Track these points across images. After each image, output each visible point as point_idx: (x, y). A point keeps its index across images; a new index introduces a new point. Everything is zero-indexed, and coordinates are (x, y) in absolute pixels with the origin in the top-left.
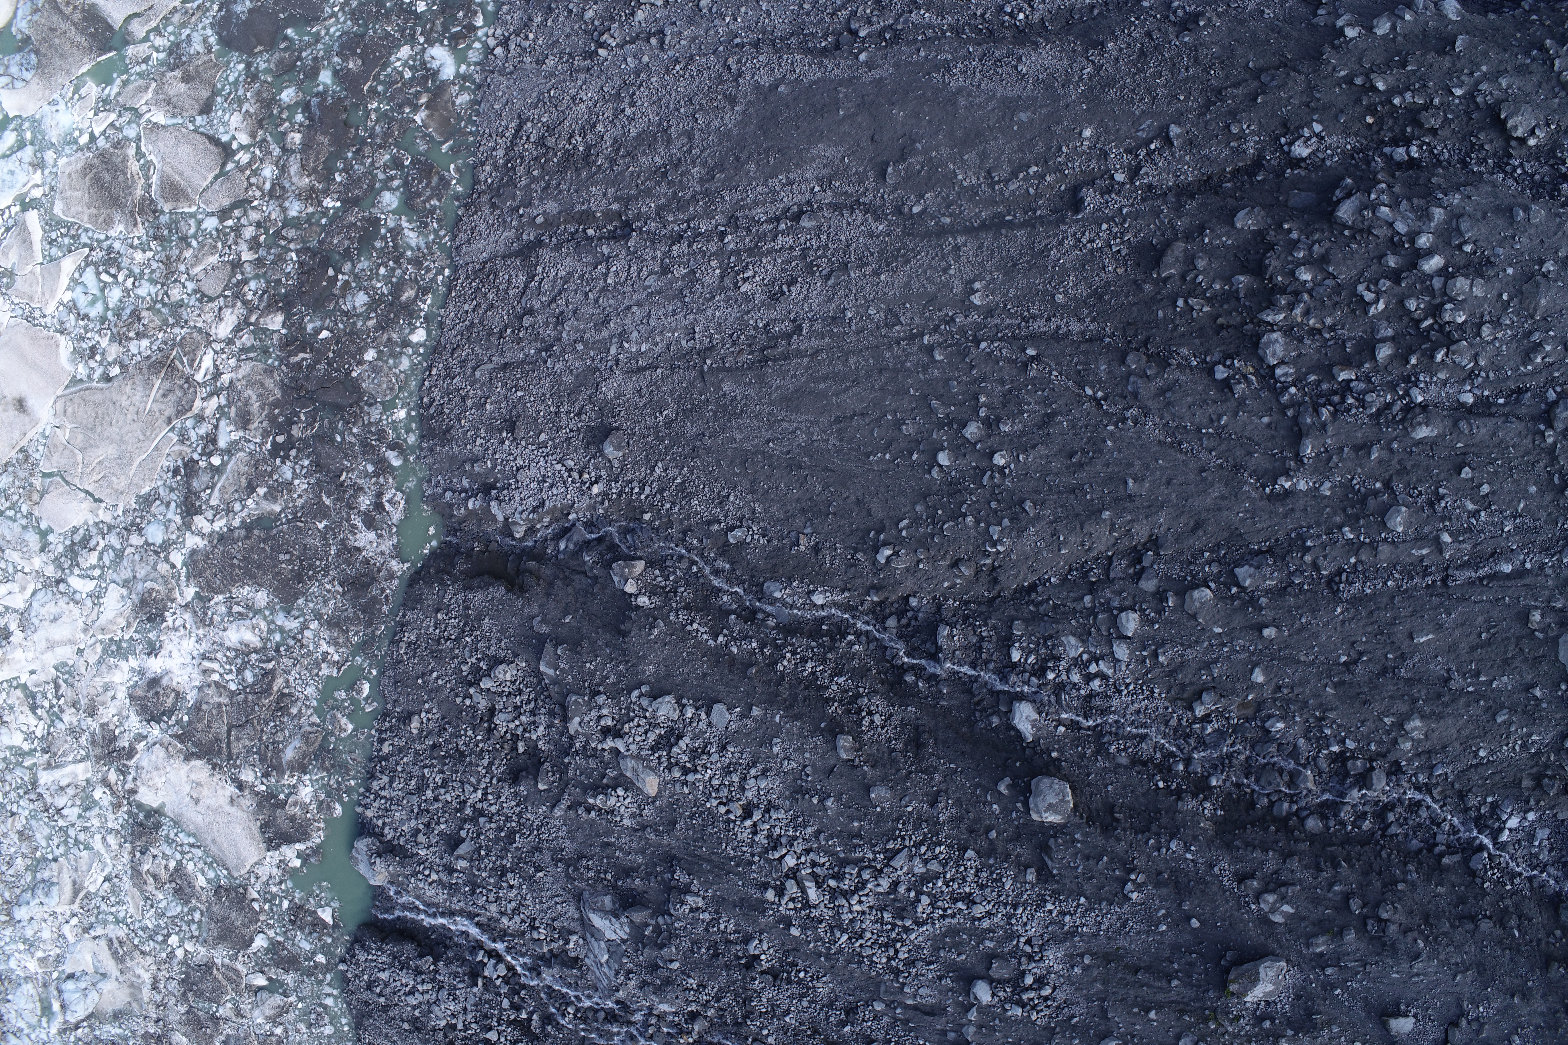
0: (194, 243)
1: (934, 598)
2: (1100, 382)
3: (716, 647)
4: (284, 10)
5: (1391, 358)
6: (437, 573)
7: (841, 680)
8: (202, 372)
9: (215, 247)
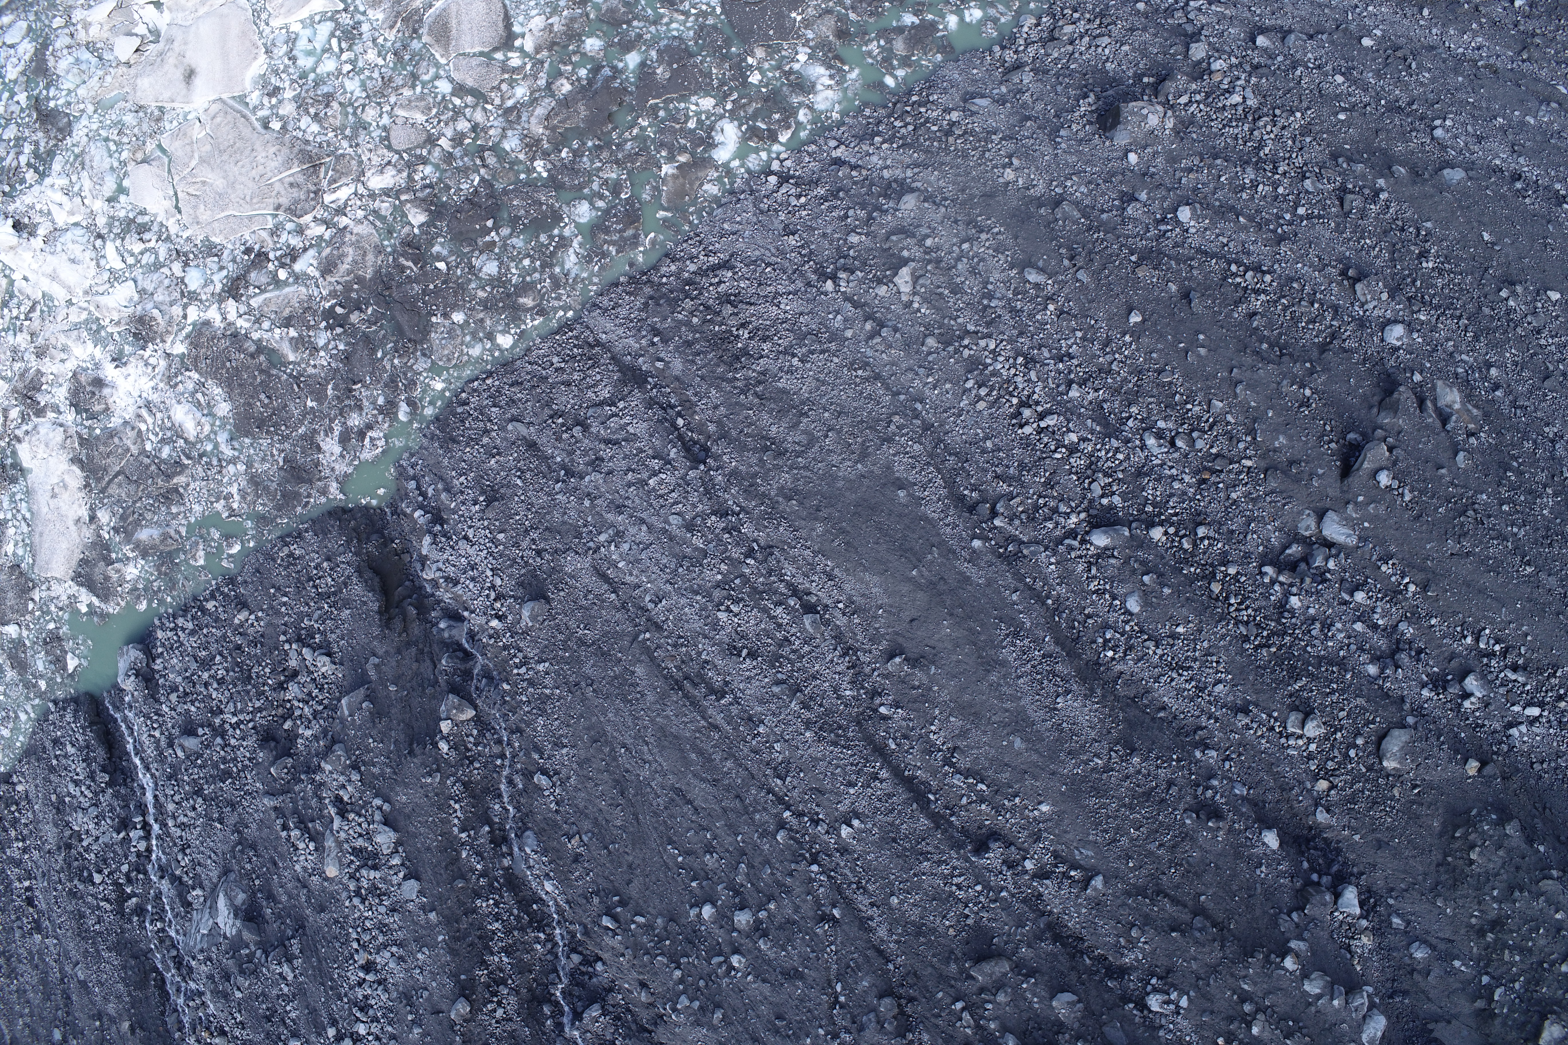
1: (613, 981)
2: (852, 991)
3: (456, 837)
6: (354, 530)
7: (505, 959)
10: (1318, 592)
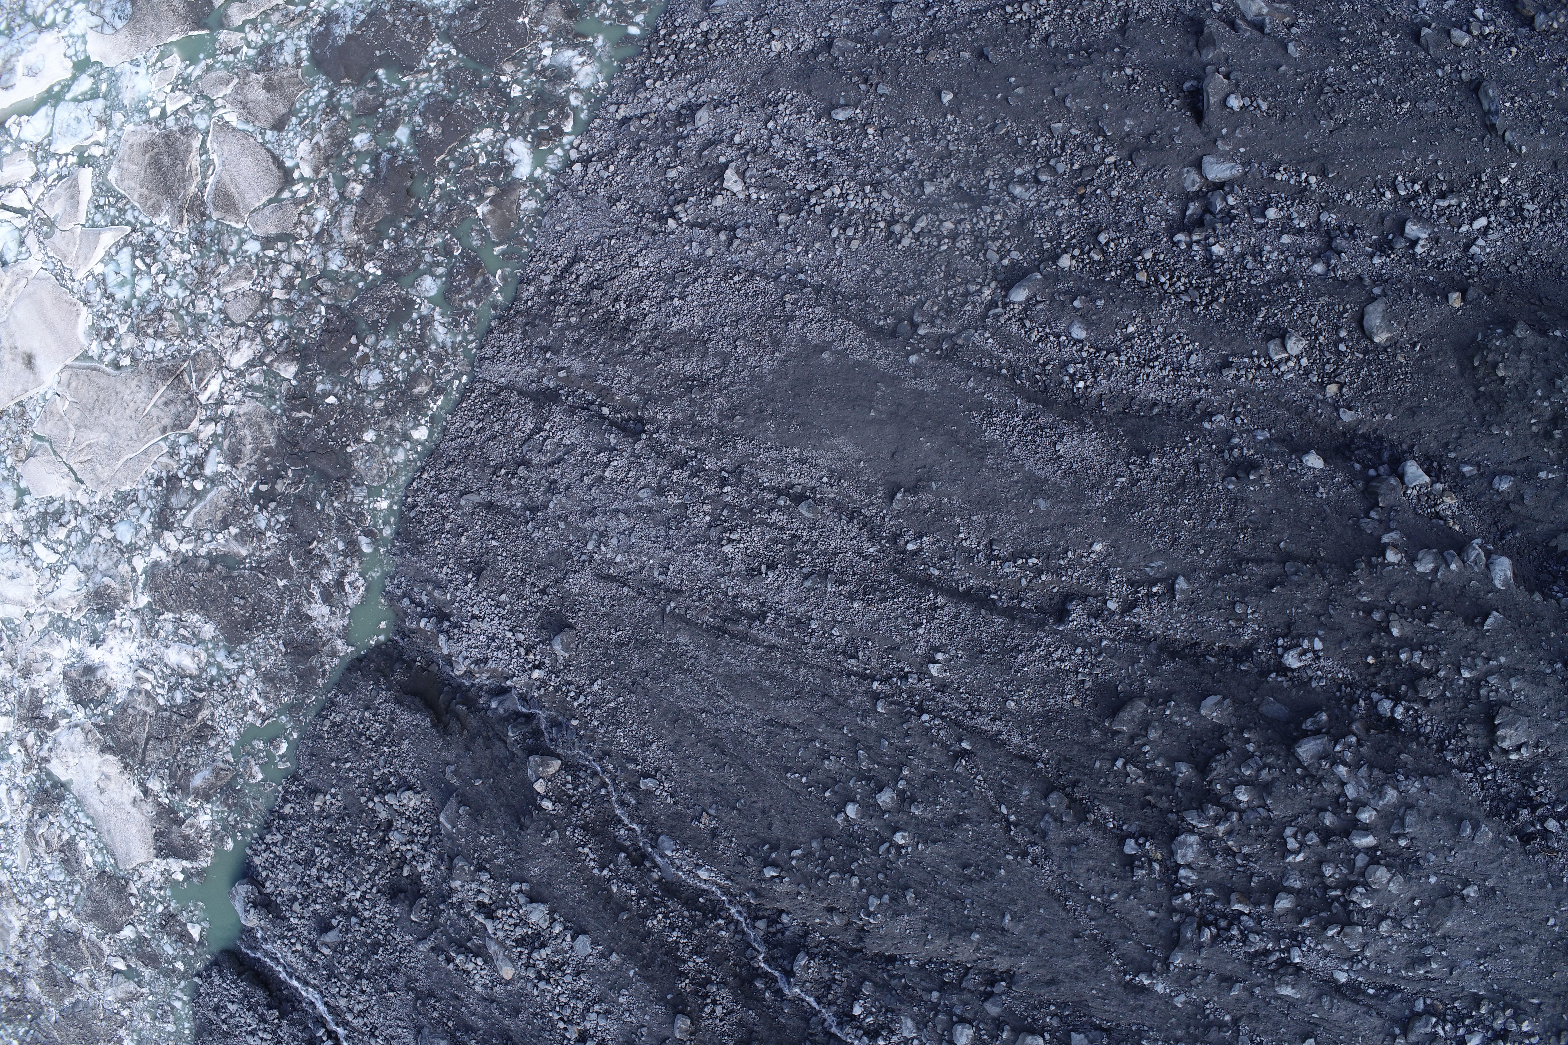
0: (232, 261)
1: (804, 924)
2: (1017, 806)
3: (599, 878)
4: (381, 47)
5: (1288, 912)
6: (376, 670)
7: (699, 960)
8: (207, 394)
9: (251, 273)
10: (1232, 230)
